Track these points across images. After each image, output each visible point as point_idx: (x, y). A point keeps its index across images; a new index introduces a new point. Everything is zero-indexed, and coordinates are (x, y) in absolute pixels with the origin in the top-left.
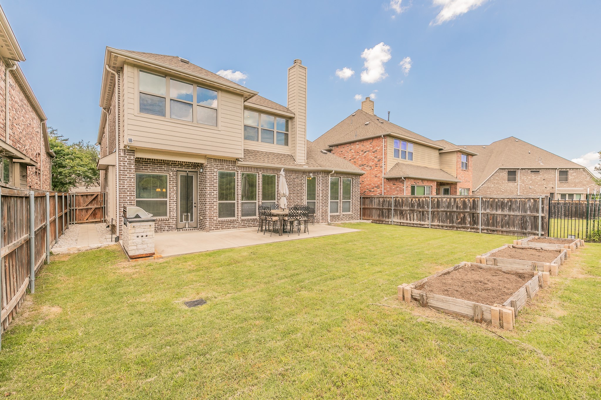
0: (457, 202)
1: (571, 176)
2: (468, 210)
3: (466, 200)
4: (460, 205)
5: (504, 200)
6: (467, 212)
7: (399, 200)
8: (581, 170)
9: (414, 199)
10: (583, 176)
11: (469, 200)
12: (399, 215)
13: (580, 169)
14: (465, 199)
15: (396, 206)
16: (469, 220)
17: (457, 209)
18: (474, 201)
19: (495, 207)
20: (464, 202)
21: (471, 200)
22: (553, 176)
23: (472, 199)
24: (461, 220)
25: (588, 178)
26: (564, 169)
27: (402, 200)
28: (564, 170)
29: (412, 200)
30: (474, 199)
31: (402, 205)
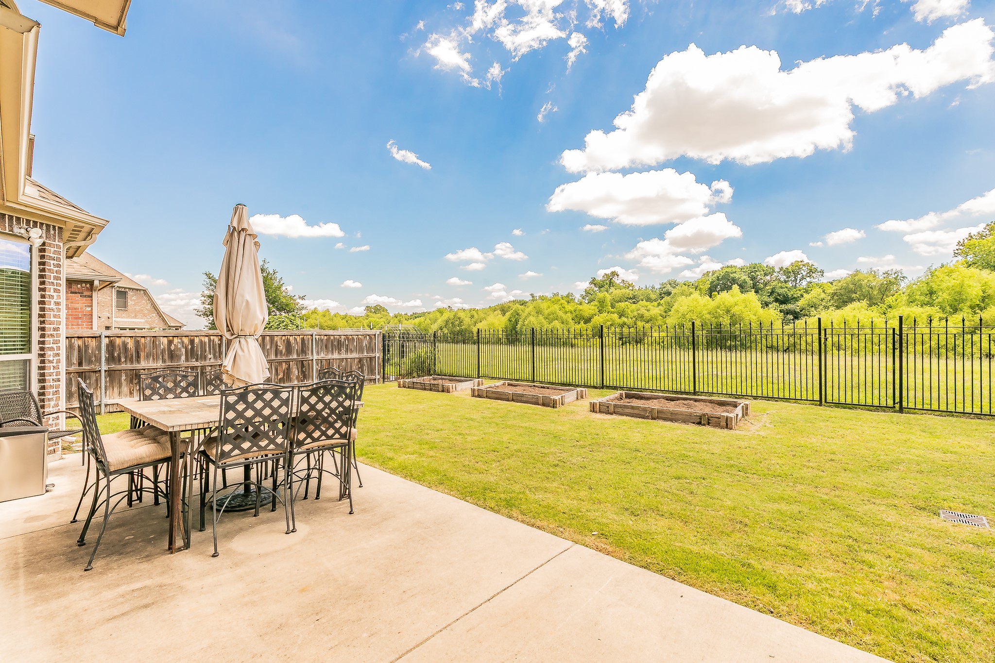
0: (277, 342)
1: (132, 299)
2: (295, 357)
3: (291, 338)
4: (281, 348)
5: (340, 338)
6: (292, 360)
7: (125, 345)
8: (142, 292)
9: (176, 340)
10: (144, 301)
11: (296, 339)
12: (124, 383)
13: (140, 290)
14: (289, 336)
15: (111, 359)
16: (297, 372)
17: (276, 355)
18: (303, 340)
19: (331, 349)
20: (288, 342)
21: (298, 339)
22: (109, 298)
23: (301, 337)
24: (284, 375)
25: (149, 306)
26: (123, 288)
27: (137, 343)
28: (123, 290)
29: (170, 343)
30: (303, 336)
31: (138, 357)
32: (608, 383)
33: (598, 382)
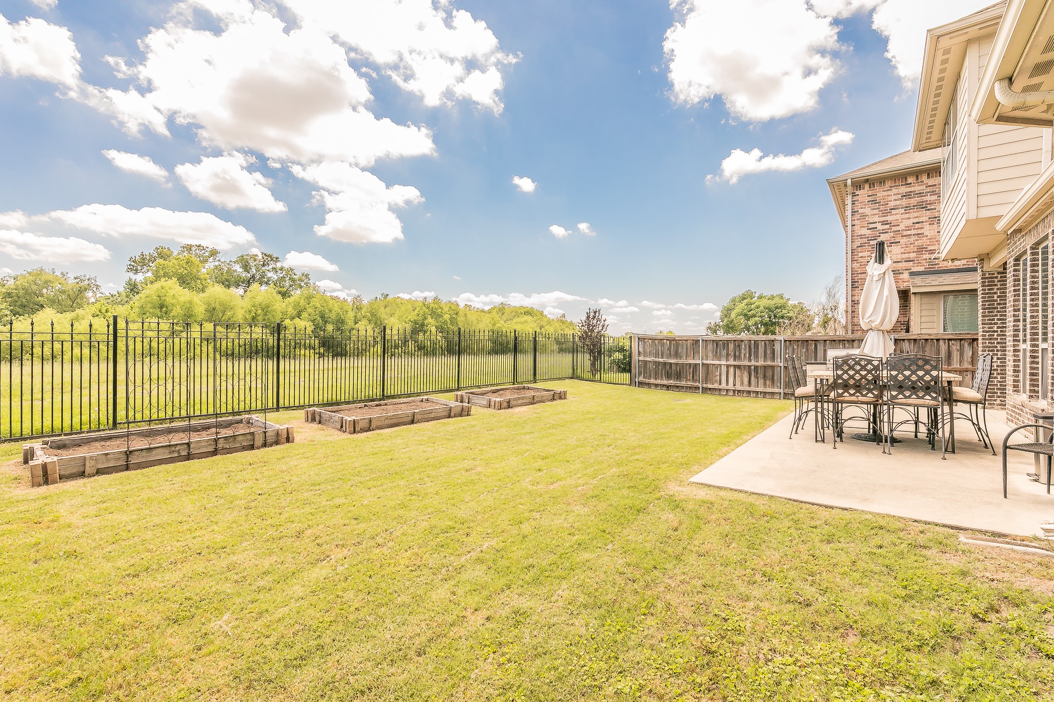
32: (389, 392)
33: (378, 394)
